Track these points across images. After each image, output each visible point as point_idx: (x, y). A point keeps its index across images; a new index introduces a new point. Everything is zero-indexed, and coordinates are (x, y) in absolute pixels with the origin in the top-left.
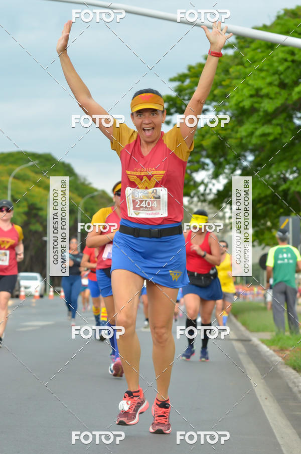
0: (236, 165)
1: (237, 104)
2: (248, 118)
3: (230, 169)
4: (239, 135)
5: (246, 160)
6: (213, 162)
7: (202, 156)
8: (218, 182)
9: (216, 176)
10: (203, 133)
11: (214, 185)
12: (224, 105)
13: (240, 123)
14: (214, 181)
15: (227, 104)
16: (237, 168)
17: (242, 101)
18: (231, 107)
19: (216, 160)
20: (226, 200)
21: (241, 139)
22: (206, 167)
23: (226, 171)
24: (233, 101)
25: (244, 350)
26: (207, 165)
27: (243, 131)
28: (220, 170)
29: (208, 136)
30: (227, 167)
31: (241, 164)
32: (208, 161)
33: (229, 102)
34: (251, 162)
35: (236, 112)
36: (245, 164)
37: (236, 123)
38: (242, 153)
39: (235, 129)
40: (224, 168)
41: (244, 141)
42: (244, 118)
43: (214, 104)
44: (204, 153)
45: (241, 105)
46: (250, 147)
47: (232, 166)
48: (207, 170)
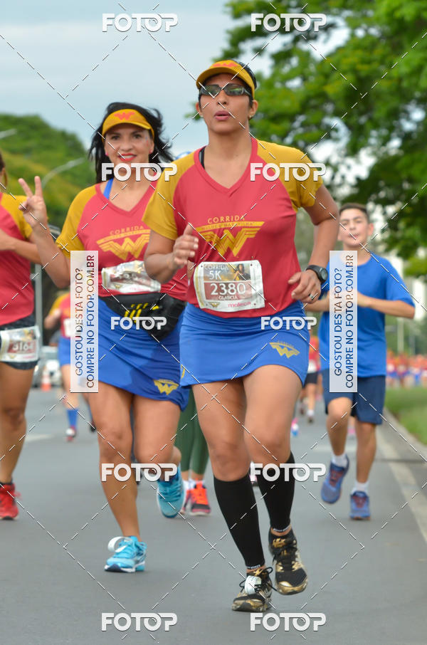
0: (391, 129)
1: (390, 14)
2: (411, 40)
3: (379, 137)
4: (395, 73)
5: (409, 119)
6: (347, 124)
7: (325, 114)
8: (358, 162)
9: (353, 150)
10: (327, 69)
11: (349, 167)
12: (365, 16)
13: (397, 49)
14: (350, 161)
15: (370, 13)
16: (394, 134)
17: (400, 7)
18: (378, 20)
19: (353, 120)
20: (374, 197)
21: (400, 80)
22: (334, 134)
23: (373, 141)
24: (382, 8)
25: (412, 480)
26: (336, 130)
27: (404, 63)
28: (362, 140)
29: (336, 75)
30: (374, 133)
31: (400, 127)
32: (336, 122)
33: (374, 9)
34: (418, 123)
35: (387, 29)
36: (408, 126)
37: (388, 49)
38: (402, 107)
39: (387, 61)
40: (367, 136)
41: (405, 84)
42: (405, 39)
43: (347, 13)
44: (329, 108)
45: (398, 14)
46: (418, 94)
47: (384, 132)
48: (337, 140)
